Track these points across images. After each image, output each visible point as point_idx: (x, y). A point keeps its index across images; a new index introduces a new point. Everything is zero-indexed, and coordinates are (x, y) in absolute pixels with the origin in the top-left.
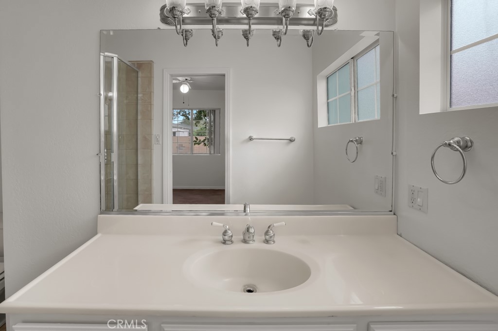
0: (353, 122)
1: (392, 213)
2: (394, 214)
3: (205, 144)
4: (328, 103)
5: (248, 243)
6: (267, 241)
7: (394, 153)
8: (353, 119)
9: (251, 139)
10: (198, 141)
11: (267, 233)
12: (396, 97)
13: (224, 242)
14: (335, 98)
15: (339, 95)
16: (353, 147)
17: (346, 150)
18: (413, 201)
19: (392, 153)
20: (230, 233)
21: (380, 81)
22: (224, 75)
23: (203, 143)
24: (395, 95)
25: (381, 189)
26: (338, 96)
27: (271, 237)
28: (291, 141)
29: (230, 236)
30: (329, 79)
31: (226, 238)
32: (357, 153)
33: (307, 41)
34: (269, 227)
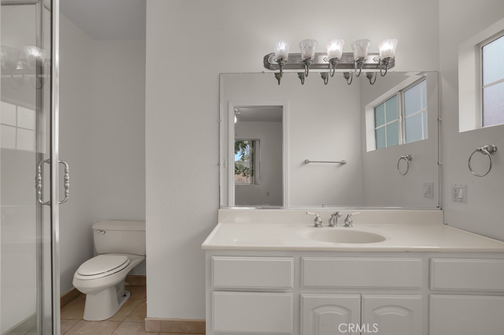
0: (401, 144)
1: (439, 208)
2: (441, 209)
3: (245, 174)
4: (375, 130)
5: (333, 227)
6: (347, 226)
7: (440, 163)
8: (401, 141)
9: (306, 162)
10: (238, 171)
11: (346, 220)
12: (441, 121)
13: (316, 226)
14: (383, 126)
15: (387, 122)
16: (404, 163)
17: (398, 165)
18: (456, 195)
19: (438, 163)
20: (320, 219)
21: (427, 109)
22: (282, 107)
23: (242, 173)
24: (440, 120)
25: (429, 193)
26: (385, 125)
27: (350, 223)
28: (343, 163)
29: (320, 222)
30: (377, 109)
31: (318, 223)
32: (408, 167)
33: (370, 80)
34: (348, 216)
